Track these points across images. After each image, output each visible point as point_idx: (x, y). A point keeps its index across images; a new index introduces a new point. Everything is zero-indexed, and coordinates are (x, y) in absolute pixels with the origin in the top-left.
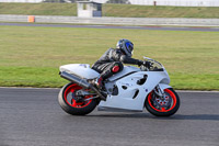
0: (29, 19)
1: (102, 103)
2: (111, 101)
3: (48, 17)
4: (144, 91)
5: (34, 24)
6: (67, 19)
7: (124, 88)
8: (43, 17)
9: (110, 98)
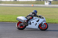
0: (32, 5)
1: (27, 27)
2: (29, 26)
3: (37, 5)
4: (38, 24)
5: (33, 7)
6: (42, 5)
7: (33, 23)
8: (35, 5)
9: (29, 25)
